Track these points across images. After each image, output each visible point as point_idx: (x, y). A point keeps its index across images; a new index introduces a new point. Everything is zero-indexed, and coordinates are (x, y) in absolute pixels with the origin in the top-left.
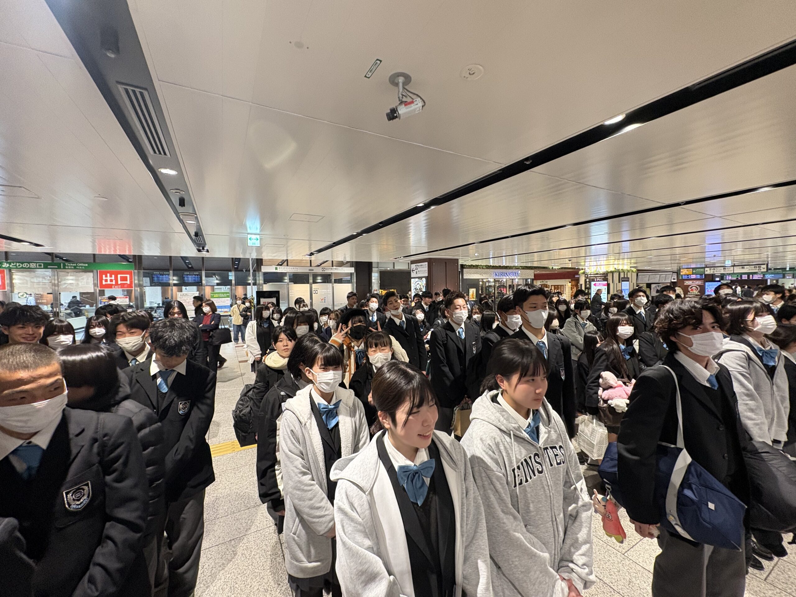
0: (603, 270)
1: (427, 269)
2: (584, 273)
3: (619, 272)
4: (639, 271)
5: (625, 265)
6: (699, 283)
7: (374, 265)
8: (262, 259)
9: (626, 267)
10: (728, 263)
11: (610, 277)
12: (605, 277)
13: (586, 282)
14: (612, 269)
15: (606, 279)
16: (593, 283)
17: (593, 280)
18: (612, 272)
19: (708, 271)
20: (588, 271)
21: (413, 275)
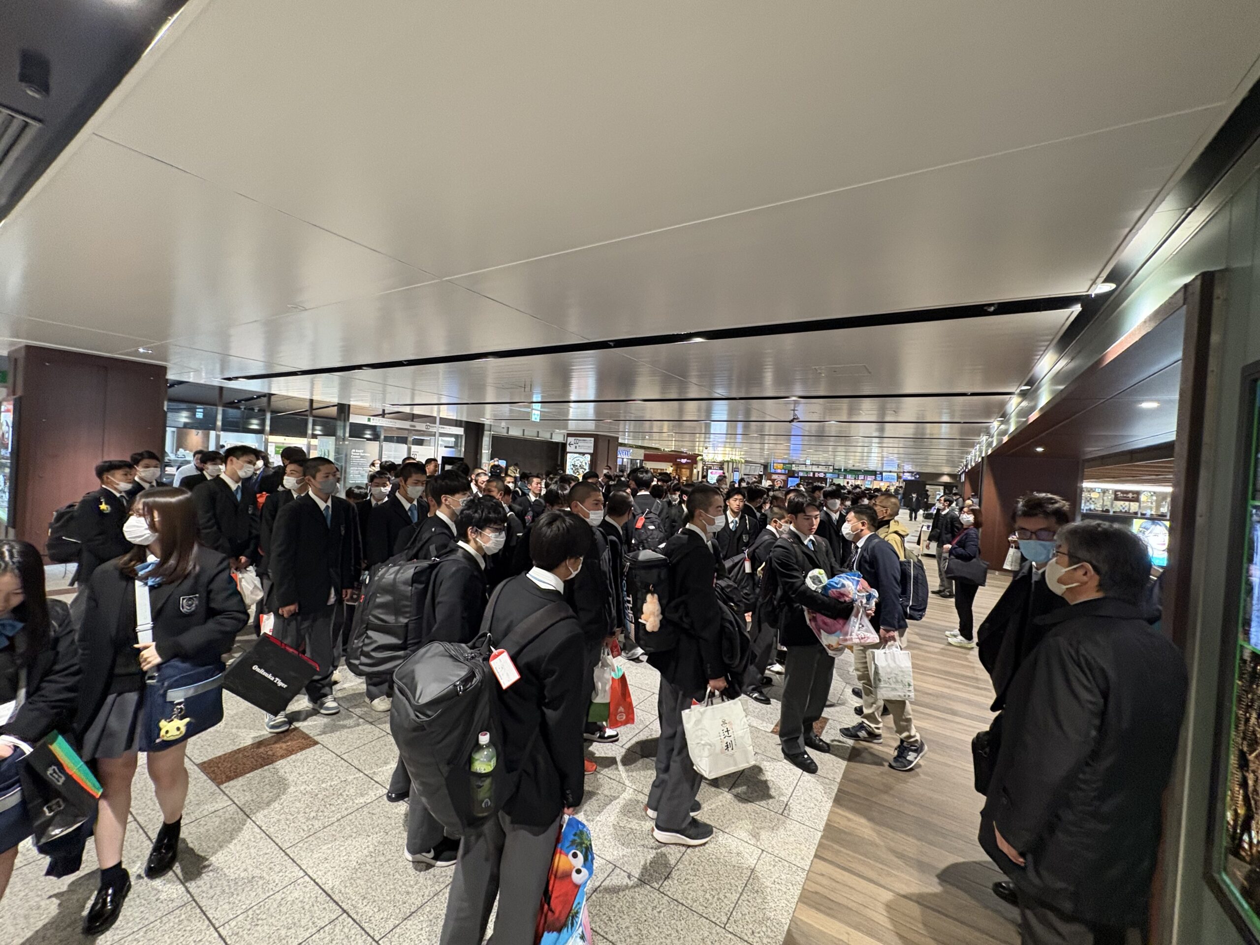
0: (720, 458)
1: (592, 445)
2: (702, 460)
3: (732, 461)
4: (747, 462)
5: (737, 456)
6: (783, 477)
7: (486, 428)
8: (349, 406)
9: (737, 458)
10: (808, 462)
11: (725, 466)
12: (721, 465)
13: (703, 469)
14: (727, 458)
15: (722, 468)
16: (710, 471)
17: (710, 468)
18: (728, 462)
19: (794, 468)
20: (706, 458)
21: (569, 449)
